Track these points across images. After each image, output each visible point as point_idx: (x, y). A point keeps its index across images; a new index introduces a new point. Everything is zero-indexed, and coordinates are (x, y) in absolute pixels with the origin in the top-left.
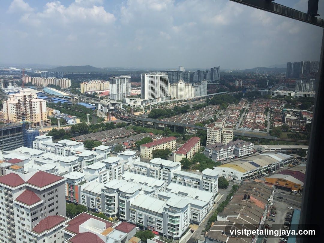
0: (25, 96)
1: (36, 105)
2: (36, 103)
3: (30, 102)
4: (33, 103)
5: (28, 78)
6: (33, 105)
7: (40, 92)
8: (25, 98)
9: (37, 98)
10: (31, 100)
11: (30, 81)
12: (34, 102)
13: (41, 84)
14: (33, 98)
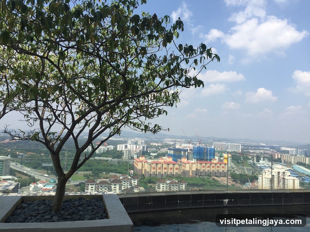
0: (279, 173)
1: (288, 182)
2: (289, 180)
3: (284, 178)
4: (286, 180)
5: (278, 155)
6: (286, 182)
7: (290, 169)
8: (279, 174)
9: (289, 176)
10: (285, 177)
11: (279, 157)
12: (288, 180)
13: (290, 161)
14: (286, 175)
